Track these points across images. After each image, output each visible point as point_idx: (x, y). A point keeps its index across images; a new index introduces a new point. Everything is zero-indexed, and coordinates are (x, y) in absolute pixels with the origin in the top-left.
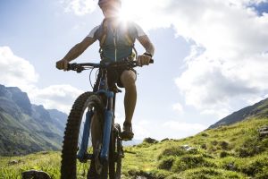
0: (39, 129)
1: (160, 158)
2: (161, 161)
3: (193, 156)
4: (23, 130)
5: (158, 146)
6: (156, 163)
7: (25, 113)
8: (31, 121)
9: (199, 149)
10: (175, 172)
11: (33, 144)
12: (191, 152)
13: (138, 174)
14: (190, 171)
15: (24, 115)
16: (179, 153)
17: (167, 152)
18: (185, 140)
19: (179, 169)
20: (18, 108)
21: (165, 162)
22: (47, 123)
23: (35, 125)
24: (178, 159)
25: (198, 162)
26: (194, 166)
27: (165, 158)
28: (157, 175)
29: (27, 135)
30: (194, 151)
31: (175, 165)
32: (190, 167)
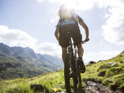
0: (40, 64)
2: (99, 72)
3: (116, 68)
4: (34, 65)
5: (96, 64)
6: (97, 73)
7: (33, 58)
8: (37, 61)
9: (119, 64)
10: (107, 77)
11: (39, 70)
12: (115, 66)
13: (88, 80)
14: (116, 76)
15: (33, 59)
16: (108, 67)
17: (101, 67)
18: (110, 60)
19: (109, 76)
20: (30, 56)
21: (101, 73)
22: (44, 61)
23: (38, 62)
24: (108, 70)
25: (119, 71)
26: (118, 73)
27: (101, 71)
28: (98, 80)
29: (36, 67)
30: (116, 65)
31: (107, 74)
32: (115, 74)
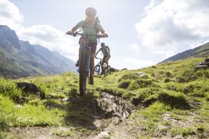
0: (26, 60)
1: (119, 81)
2: (120, 83)
3: (144, 80)
4: (14, 60)
5: (119, 73)
6: (117, 84)
7: (15, 47)
8: (20, 53)
9: (149, 75)
10: (131, 90)
12: (143, 78)
13: (103, 91)
14: (142, 89)
16: (134, 78)
17: (125, 77)
19: (134, 88)
20: (9, 43)
21: (124, 84)
22: (33, 56)
23: (23, 57)
24: (133, 81)
25: (148, 84)
26: (145, 86)
27: (124, 81)
28: (117, 92)
29: (18, 64)
30: (146, 77)
31: (131, 86)
32: (142, 87)
